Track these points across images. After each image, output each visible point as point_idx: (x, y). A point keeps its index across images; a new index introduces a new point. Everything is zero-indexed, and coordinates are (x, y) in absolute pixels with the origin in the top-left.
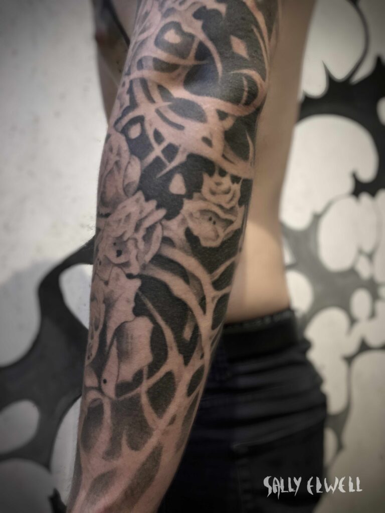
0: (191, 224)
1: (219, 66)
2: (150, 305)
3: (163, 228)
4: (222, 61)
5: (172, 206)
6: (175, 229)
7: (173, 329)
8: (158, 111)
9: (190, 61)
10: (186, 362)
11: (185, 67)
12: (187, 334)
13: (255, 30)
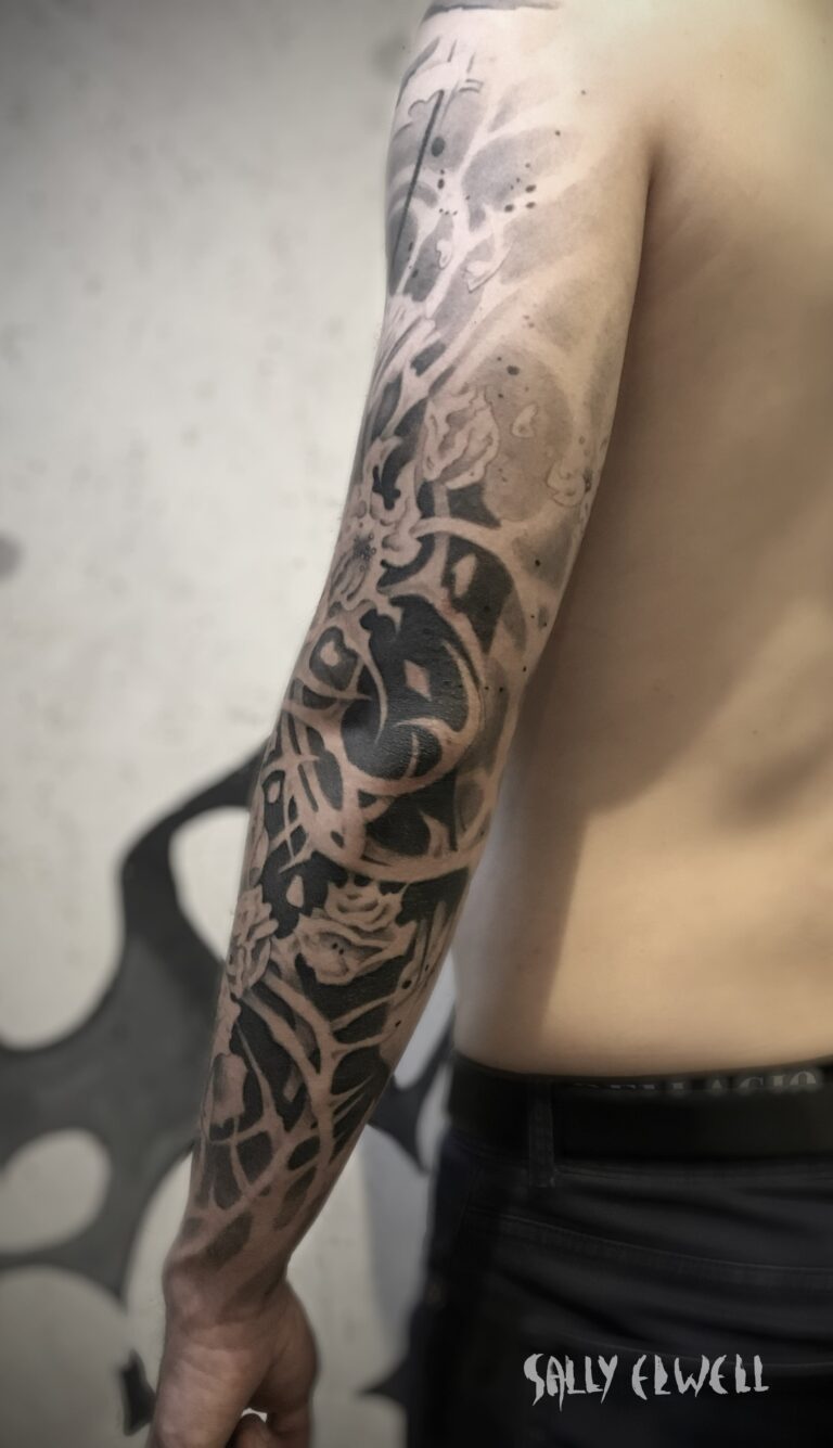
0: (306, 951)
1: (384, 709)
2: (246, 1044)
3: (273, 947)
4: (389, 702)
5: (286, 920)
6: (284, 953)
7: (271, 1082)
8: (301, 768)
9: (351, 693)
10: (288, 1126)
11: (343, 702)
12: (290, 1092)
13: (448, 646)
